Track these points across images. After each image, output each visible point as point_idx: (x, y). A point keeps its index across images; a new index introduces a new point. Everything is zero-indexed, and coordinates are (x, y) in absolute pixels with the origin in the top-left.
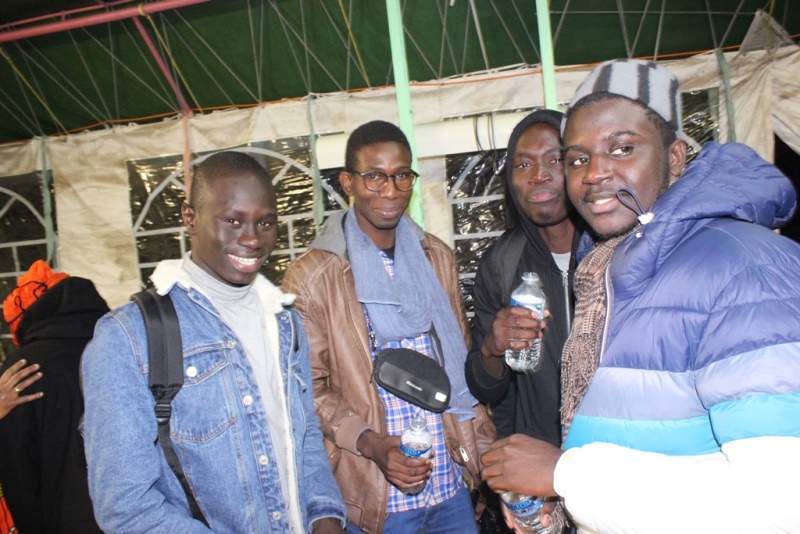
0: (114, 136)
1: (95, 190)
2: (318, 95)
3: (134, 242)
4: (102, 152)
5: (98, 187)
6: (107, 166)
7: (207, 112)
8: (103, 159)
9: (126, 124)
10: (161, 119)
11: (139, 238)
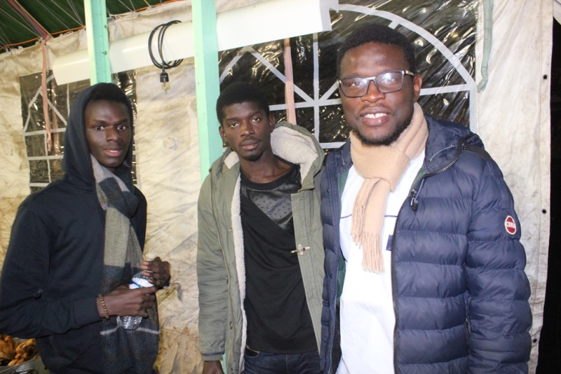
0: (11, 57)
1: (3, 99)
2: (115, 15)
3: (24, 140)
4: (7, 70)
5: (6, 97)
6: (9, 80)
7: (55, 36)
8: (7, 75)
9: (16, 47)
10: (33, 43)
11: (26, 137)
